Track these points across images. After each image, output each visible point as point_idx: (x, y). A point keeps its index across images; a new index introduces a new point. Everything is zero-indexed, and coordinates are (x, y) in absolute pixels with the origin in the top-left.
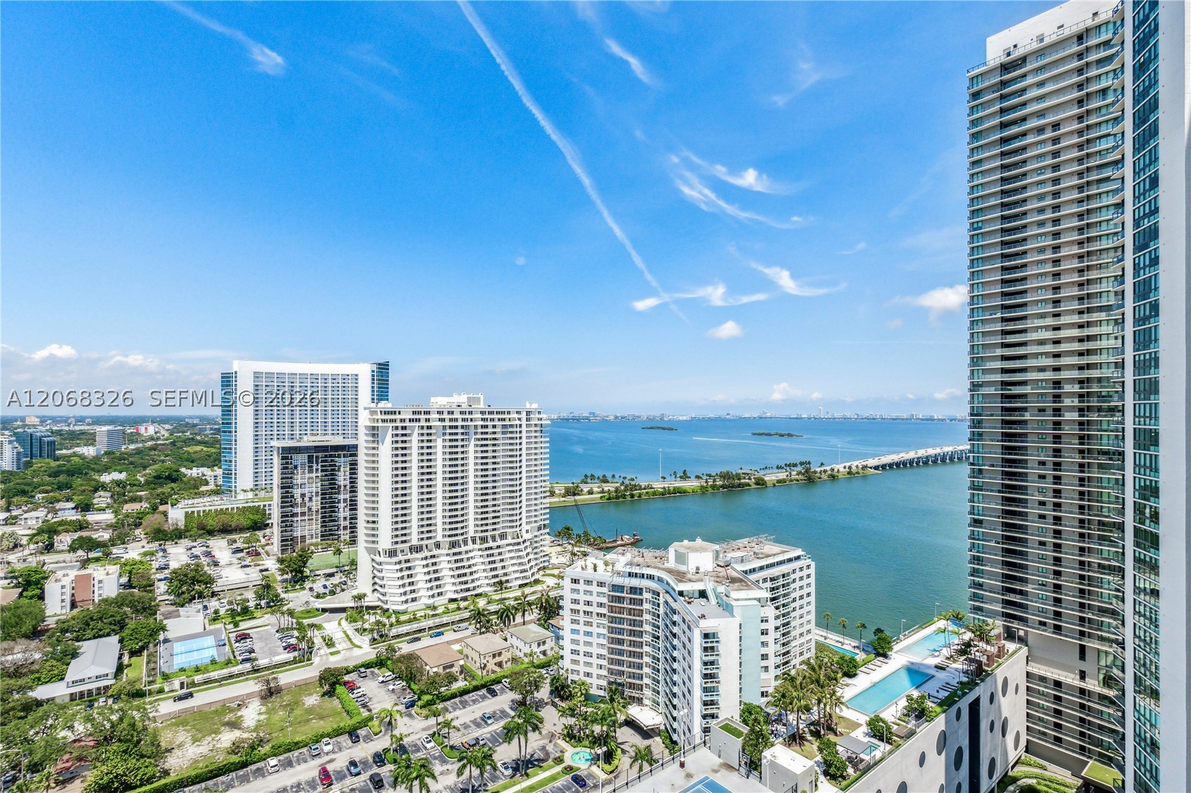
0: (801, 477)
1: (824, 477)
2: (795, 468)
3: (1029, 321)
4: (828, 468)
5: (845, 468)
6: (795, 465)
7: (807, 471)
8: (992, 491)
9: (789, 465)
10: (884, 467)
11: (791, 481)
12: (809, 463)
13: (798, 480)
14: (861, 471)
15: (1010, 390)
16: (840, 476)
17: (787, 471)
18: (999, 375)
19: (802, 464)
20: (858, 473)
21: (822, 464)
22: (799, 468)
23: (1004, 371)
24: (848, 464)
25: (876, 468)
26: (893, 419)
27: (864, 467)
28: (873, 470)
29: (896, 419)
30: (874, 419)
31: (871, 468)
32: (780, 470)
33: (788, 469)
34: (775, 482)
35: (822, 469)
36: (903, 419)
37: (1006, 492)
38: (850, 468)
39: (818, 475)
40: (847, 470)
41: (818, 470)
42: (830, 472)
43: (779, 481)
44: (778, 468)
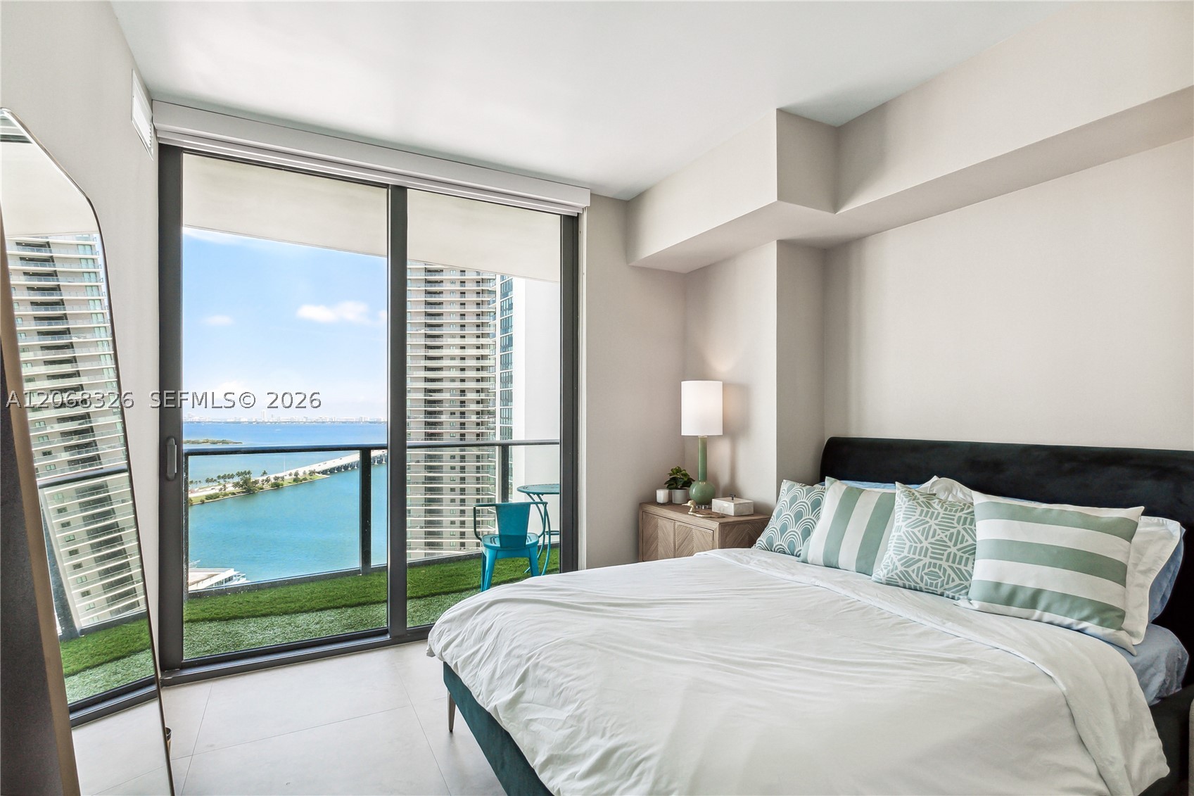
0: (238, 490)
1: (267, 487)
2: (231, 480)
3: (444, 339)
4: (272, 477)
5: (290, 475)
6: (231, 477)
7: (246, 482)
8: (417, 483)
9: (224, 477)
10: (332, 471)
11: (226, 495)
12: (249, 473)
13: (234, 494)
14: (308, 477)
15: (431, 396)
16: (285, 484)
17: (220, 484)
18: (423, 383)
19: (239, 474)
20: (305, 479)
21: (265, 473)
22: (237, 479)
23: (427, 380)
24: (293, 472)
25: (324, 472)
26: (343, 422)
27: (312, 473)
28: (321, 475)
29: (345, 422)
30: (323, 422)
31: (319, 473)
32: (211, 484)
33: (222, 481)
34: (204, 498)
35: (265, 478)
36: (352, 422)
37: (428, 483)
38: (296, 474)
39: (259, 485)
40: (293, 476)
41: (261, 479)
42: (273, 481)
43: (209, 497)
44: (207, 481)
